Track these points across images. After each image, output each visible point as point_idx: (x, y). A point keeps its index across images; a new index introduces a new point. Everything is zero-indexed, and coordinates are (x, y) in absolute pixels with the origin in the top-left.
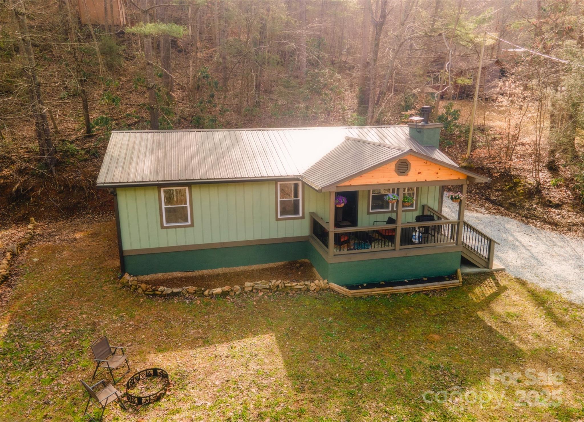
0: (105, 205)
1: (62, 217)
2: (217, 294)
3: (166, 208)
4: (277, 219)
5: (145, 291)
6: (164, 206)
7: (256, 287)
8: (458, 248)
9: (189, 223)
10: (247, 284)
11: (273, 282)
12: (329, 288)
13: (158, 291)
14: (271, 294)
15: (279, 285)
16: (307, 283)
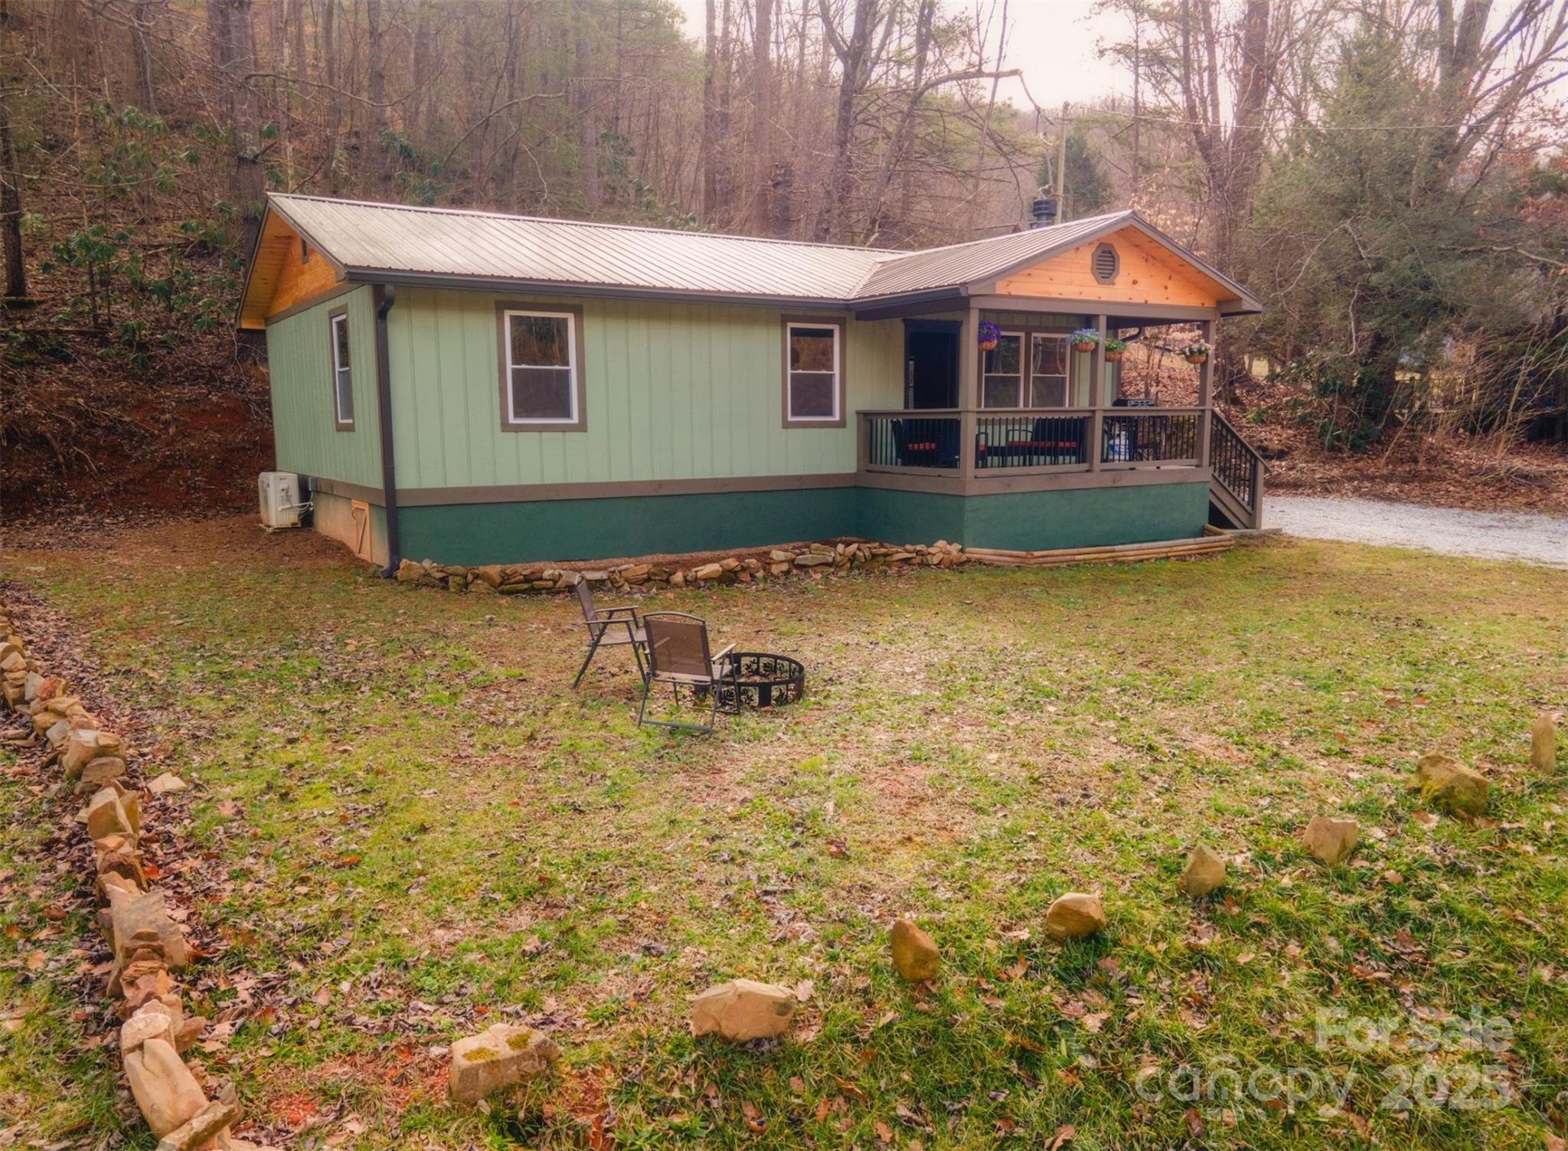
0: (126, 491)
2: (706, 579)
3: (514, 371)
4: (786, 425)
5: (501, 584)
6: (509, 366)
7: (800, 560)
8: (1207, 474)
9: (575, 419)
10: (777, 554)
11: (840, 548)
12: (969, 561)
13: (541, 579)
14: (843, 573)
15: (854, 555)
16: (919, 547)
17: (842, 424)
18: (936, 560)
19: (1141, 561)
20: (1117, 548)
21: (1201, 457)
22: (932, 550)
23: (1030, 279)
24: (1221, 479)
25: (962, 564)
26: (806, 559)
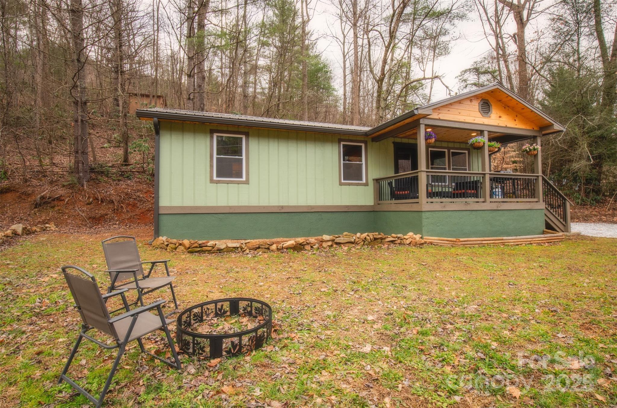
0: (133, 218)
1: (86, 225)
2: (288, 248)
3: (217, 158)
4: (341, 184)
5: (189, 248)
6: (215, 156)
7: (337, 240)
8: (542, 205)
9: (244, 179)
10: (326, 237)
11: (358, 235)
12: (425, 242)
13: (207, 246)
14: (359, 247)
15: (365, 238)
16: (399, 235)
17: (366, 184)
18: (408, 242)
19: (518, 245)
20: (505, 238)
21: (539, 198)
22: (406, 237)
23: (449, 112)
24: (549, 209)
25: (422, 244)
26: (341, 240)
